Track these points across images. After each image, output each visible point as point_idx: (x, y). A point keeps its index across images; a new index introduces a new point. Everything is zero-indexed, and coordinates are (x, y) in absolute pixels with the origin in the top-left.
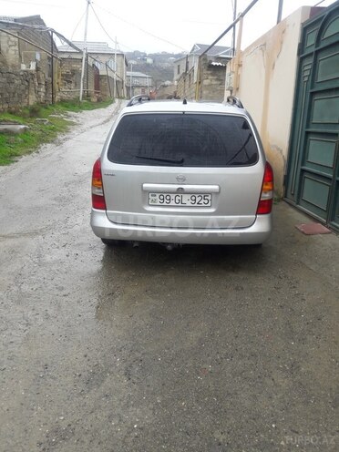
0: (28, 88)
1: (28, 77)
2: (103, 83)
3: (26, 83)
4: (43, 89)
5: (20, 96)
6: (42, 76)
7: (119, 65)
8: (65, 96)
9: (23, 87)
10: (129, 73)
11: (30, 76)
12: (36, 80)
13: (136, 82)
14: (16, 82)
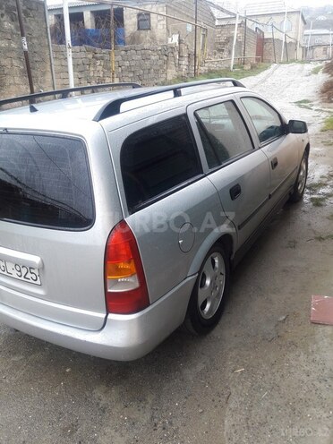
0: (166, 62)
1: (167, 52)
2: (267, 47)
3: (165, 58)
4: (185, 62)
5: (157, 71)
6: (184, 48)
7: (294, 23)
8: (213, 67)
9: (161, 62)
10: (307, 32)
11: (170, 50)
12: (176, 53)
13: (318, 40)
14: (153, 58)
